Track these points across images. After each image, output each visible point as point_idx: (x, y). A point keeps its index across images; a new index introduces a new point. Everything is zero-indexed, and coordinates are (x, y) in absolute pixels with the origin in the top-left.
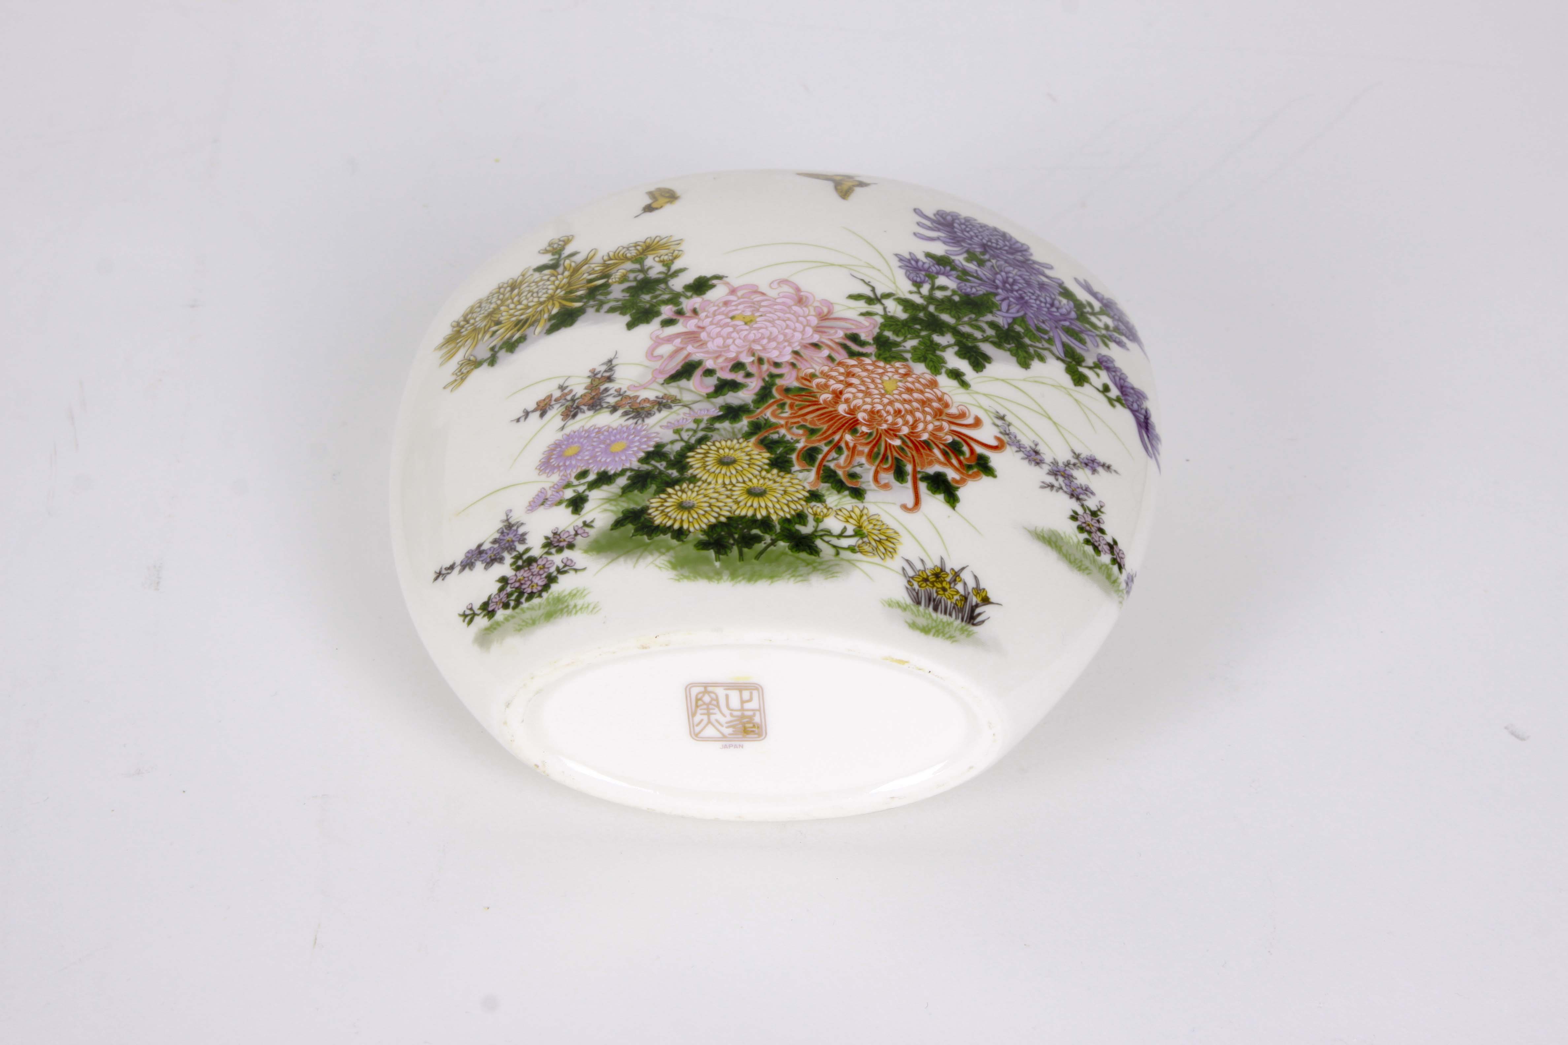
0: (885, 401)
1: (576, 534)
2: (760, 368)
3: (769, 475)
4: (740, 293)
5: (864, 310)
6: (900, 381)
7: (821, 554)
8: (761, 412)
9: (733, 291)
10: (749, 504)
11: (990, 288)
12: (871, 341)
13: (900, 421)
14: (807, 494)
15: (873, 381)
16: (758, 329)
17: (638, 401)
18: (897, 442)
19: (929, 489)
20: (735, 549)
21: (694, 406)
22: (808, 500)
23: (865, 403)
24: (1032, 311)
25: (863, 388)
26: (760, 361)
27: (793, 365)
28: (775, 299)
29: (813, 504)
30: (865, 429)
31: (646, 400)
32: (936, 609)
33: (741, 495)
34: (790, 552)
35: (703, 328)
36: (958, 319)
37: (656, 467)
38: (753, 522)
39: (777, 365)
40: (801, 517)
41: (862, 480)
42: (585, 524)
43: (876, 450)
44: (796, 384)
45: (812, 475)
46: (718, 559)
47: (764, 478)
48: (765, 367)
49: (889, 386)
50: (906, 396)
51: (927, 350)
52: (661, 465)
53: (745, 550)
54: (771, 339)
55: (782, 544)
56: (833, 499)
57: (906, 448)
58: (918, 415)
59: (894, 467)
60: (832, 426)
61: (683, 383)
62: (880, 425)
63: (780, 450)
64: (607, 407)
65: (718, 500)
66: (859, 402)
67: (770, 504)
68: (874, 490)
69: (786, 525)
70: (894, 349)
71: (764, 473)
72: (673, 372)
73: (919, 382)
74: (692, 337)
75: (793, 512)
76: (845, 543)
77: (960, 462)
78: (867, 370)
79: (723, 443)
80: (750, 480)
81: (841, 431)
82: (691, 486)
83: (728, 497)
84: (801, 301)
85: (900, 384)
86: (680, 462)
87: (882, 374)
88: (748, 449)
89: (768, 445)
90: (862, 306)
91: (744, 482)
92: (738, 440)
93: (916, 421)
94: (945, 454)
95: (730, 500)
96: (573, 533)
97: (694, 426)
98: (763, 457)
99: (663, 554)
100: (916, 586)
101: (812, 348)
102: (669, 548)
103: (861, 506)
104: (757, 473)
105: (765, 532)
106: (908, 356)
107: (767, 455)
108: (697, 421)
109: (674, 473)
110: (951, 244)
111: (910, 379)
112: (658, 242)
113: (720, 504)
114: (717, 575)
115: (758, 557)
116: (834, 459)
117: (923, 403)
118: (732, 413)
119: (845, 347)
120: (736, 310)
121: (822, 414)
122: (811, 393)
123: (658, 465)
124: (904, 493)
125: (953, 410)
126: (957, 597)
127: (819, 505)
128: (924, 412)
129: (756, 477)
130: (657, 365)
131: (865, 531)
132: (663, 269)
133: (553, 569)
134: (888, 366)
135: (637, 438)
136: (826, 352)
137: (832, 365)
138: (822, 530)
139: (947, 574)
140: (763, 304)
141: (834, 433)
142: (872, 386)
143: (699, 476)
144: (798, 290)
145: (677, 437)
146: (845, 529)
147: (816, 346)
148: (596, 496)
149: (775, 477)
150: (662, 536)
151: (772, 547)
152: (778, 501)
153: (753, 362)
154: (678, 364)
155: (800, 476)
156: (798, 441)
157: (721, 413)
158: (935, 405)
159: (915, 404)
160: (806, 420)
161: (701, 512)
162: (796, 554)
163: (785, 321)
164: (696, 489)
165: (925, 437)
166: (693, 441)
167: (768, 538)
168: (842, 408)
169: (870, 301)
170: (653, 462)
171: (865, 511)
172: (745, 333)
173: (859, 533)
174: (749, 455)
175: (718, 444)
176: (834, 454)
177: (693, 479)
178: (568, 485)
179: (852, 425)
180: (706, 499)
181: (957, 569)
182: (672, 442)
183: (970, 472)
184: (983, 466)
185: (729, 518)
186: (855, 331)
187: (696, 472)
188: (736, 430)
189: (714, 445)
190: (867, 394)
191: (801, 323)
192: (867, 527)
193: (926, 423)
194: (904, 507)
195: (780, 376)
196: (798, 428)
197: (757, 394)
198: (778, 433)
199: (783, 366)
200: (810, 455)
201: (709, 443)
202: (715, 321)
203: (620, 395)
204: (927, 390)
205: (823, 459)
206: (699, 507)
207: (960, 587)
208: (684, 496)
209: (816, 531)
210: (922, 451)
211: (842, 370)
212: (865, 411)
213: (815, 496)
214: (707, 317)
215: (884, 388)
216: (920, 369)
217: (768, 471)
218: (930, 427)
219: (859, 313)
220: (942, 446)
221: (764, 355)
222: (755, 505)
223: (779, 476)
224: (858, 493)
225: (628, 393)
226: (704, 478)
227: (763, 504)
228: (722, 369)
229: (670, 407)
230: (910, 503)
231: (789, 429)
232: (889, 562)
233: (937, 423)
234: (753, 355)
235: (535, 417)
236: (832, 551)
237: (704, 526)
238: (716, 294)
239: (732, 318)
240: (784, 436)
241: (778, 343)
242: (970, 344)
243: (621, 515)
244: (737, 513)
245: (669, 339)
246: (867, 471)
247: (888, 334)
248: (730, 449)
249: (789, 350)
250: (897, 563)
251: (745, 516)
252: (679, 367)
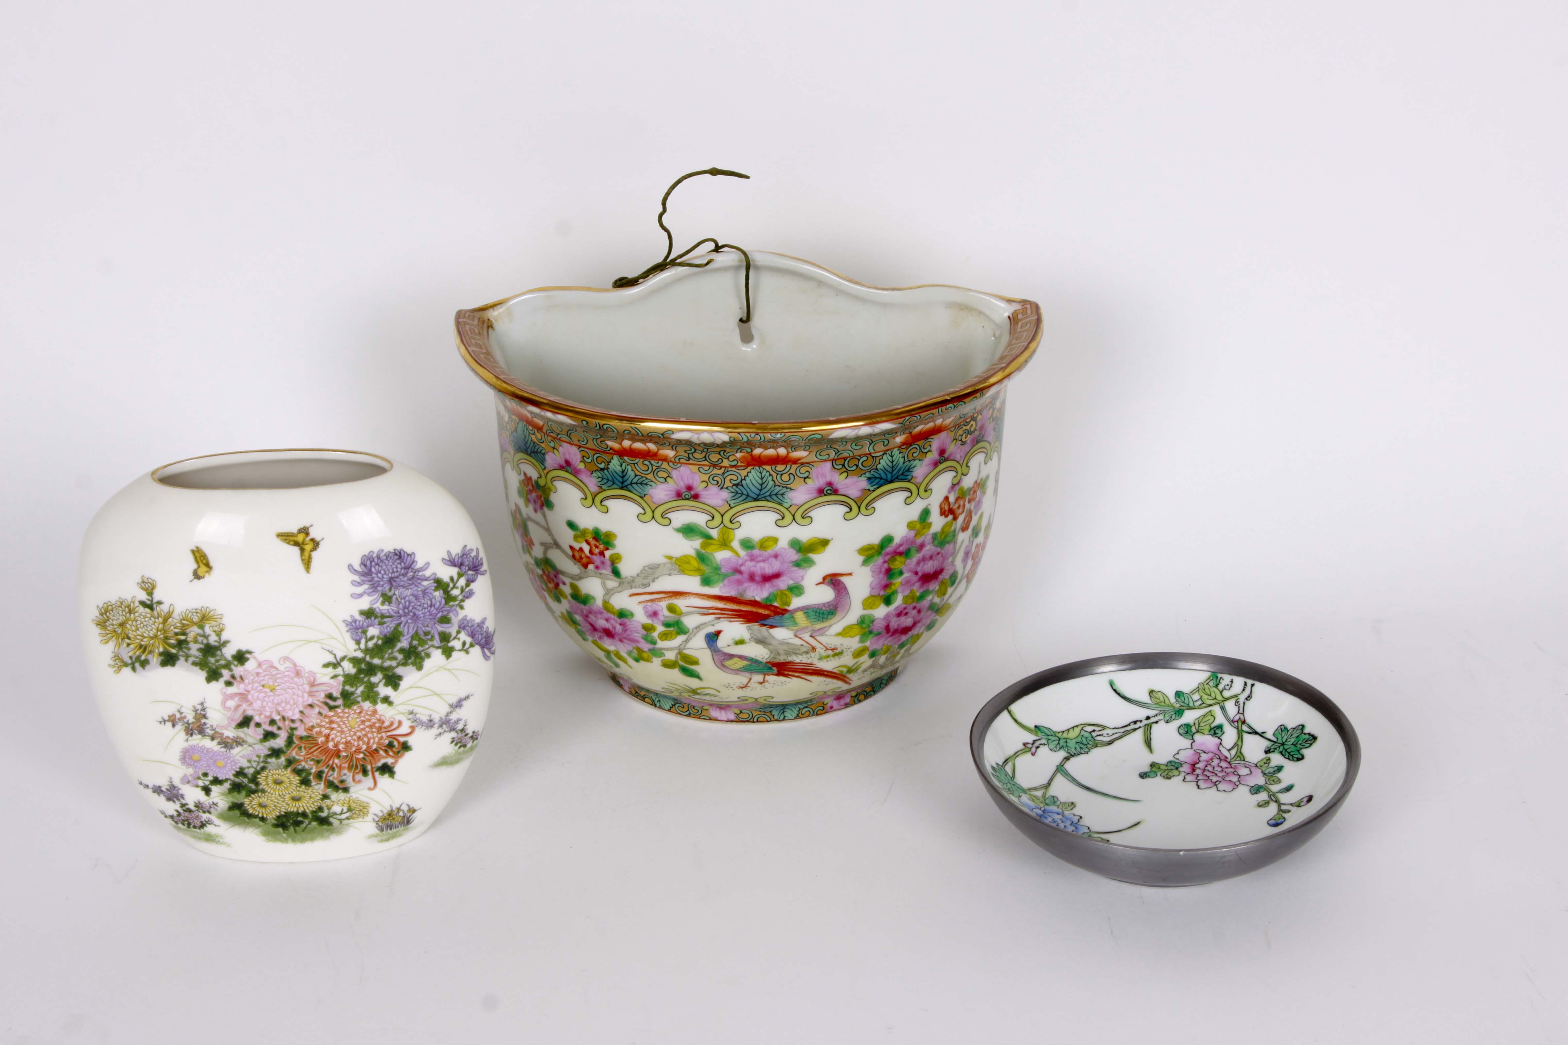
0: (352, 733)
1: (210, 807)
2: (284, 724)
3: (301, 789)
4: (264, 667)
5: (332, 675)
6: (358, 718)
7: (334, 825)
8: (290, 753)
9: (260, 665)
10: (294, 805)
11: (397, 620)
12: (339, 696)
13: (361, 743)
14: (321, 797)
15: (344, 723)
16: (279, 695)
17: (224, 736)
18: (361, 756)
19: (380, 774)
20: (292, 828)
21: (254, 746)
22: (322, 799)
23: (342, 738)
24: (421, 622)
25: (339, 729)
26: (284, 718)
27: (301, 721)
28: (284, 672)
29: (325, 801)
30: (344, 754)
31: (228, 737)
32: (391, 829)
33: (289, 801)
34: (318, 827)
35: (248, 692)
36: (382, 658)
37: (243, 781)
38: (298, 814)
39: (293, 721)
40: (320, 809)
41: (347, 782)
42: (213, 803)
43: (351, 764)
44: (305, 734)
45: (322, 786)
46: (284, 833)
47: (299, 791)
48: (287, 722)
49: (353, 723)
50: (362, 727)
51: (369, 691)
52: (246, 781)
53: (297, 828)
54: (287, 703)
55: (314, 823)
56: (335, 796)
57: (366, 757)
58: (370, 735)
59: (362, 770)
60: (327, 756)
61: (245, 729)
62: (351, 749)
63: (304, 775)
64: (208, 736)
65: (278, 803)
66: (338, 739)
67: (304, 805)
68: (354, 786)
69: (314, 814)
70: (352, 698)
71: (298, 788)
72: (239, 721)
73: (368, 714)
74: (243, 696)
75: (316, 807)
76: (343, 816)
77: (393, 752)
78: (340, 717)
79: (274, 771)
80: (292, 792)
81: (333, 758)
82: (263, 795)
83: (283, 802)
84: (298, 674)
85: (358, 720)
86: (254, 780)
87: (348, 717)
88: (287, 775)
89: (298, 772)
90: (330, 671)
91: (289, 794)
92: (281, 769)
93: (369, 740)
94: (386, 751)
95: (283, 803)
96: (208, 806)
97: (257, 759)
98: (296, 779)
99: (256, 828)
100: (380, 824)
101: (309, 708)
102: (259, 826)
103: (348, 796)
104: (295, 788)
105: (305, 819)
106: (359, 699)
107: (298, 778)
108: (258, 756)
109: (253, 786)
110: (372, 594)
111: (363, 715)
112: (209, 613)
113: (280, 806)
114: (285, 840)
115: (304, 830)
116: (331, 775)
117: (371, 727)
118: (276, 753)
119: (326, 704)
120: (264, 680)
121: (321, 751)
122: (314, 739)
123: (244, 780)
124: (368, 781)
125: (387, 724)
126: (400, 818)
127: (328, 801)
128: (372, 732)
129: (294, 790)
130: (229, 714)
131: (353, 808)
132: (216, 638)
133: (203, 820)
134: (350, 711)
135: (229, 761)
136: (317, 710)
137: (321, 718)
138: (332, 813)
139: (394, 811)
140: (278, 676)
141: (329, 760)
142: (344, 726)
143: (266, 789)
144: (295, 665)
145: (249, 765)
146: (343, 810)
147: (311, 706)
148: (215, 789)
149: (304, 790)
150: (254, 820)
151: (309, 826)
152: (308, 803)
153: (280, 719)
154: (240, 716)
155: (316, 787)
156: (312, 769)
157: (269, 753)
158: (377, 725)
159: (367, 729)
160: (314, 756)
161: (271, 809)
162: (321, 827)
163: (291, 689)
164: (266, 797)
165: (375, 747)
166: (258, 768)
167: (307, 821)
168: (331, 745)
169: (335, 665)
170: (240, 778)
171: (351, 798)
172: (272, 698)
173: (350, 809)
174: (289, 779)
175: (271, 771)
176: (331, 772)
177: (263, 791)
178: (199, 778)
179: (337, 754)
180: (272, 802)
181: (398, 806)
182: (248, 767)
183: (399, 755)
184: (406, 747)
185: (285, 813)
186: (330, 692)
187: (264, 787)
188: (279, 764)
189: (270, 772)
190: (342, 732)
191: (301, 690)
192: (353, 805)
193: (374, 738)
194: (370, 789)
195: (296, 729)
196: (311, 761)
197: (286, 741)
198: (301, 765)
199: (296, 721)
200: (319, 775)
201: (267, 771)
202: (254, 687)
203: (213, 730)
204: (372, 718)
205: (327, 774)
206: (270, 806)
207: (401, 814)
208: (261, 800)
209: (329, 814)
210: (374, 755)
211: (327, 720)
212: (343, 743)
213: (325, 797)
214: (249, 683)
215: (350, 726)
216: (367, 705)
217: (300, 787)
218: (377, 740)
219: (330, 677)
220: (384, 748)
221: (286, 715)
222: (297, 805)
223: (306, 789)
224: (346, 790)
225: (217, 730)
226: (269, 791)
227: (301, 805)
228: (265, 723)
229: (242, 745)
230: (372, 785)
231: (306, 762)
232: (366, 819)
233: (380, 736)
234: (279, 714)
235: (169, 724)
236: (338, 822)
237: (274, 817)
238: (250, 665)
239: (263, 686)
240: (304, 766)
241: (291, 706)
242: (391, 674)
243: (231, 804)
244: (289, 810)
245: (232, 696)
246: (348, 776)
247: (348, 688)
248: (279, 775)
249: (297, 710)
250: (370, 817)
251: (293, 812)
252: (241, 719)
